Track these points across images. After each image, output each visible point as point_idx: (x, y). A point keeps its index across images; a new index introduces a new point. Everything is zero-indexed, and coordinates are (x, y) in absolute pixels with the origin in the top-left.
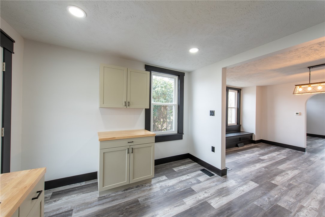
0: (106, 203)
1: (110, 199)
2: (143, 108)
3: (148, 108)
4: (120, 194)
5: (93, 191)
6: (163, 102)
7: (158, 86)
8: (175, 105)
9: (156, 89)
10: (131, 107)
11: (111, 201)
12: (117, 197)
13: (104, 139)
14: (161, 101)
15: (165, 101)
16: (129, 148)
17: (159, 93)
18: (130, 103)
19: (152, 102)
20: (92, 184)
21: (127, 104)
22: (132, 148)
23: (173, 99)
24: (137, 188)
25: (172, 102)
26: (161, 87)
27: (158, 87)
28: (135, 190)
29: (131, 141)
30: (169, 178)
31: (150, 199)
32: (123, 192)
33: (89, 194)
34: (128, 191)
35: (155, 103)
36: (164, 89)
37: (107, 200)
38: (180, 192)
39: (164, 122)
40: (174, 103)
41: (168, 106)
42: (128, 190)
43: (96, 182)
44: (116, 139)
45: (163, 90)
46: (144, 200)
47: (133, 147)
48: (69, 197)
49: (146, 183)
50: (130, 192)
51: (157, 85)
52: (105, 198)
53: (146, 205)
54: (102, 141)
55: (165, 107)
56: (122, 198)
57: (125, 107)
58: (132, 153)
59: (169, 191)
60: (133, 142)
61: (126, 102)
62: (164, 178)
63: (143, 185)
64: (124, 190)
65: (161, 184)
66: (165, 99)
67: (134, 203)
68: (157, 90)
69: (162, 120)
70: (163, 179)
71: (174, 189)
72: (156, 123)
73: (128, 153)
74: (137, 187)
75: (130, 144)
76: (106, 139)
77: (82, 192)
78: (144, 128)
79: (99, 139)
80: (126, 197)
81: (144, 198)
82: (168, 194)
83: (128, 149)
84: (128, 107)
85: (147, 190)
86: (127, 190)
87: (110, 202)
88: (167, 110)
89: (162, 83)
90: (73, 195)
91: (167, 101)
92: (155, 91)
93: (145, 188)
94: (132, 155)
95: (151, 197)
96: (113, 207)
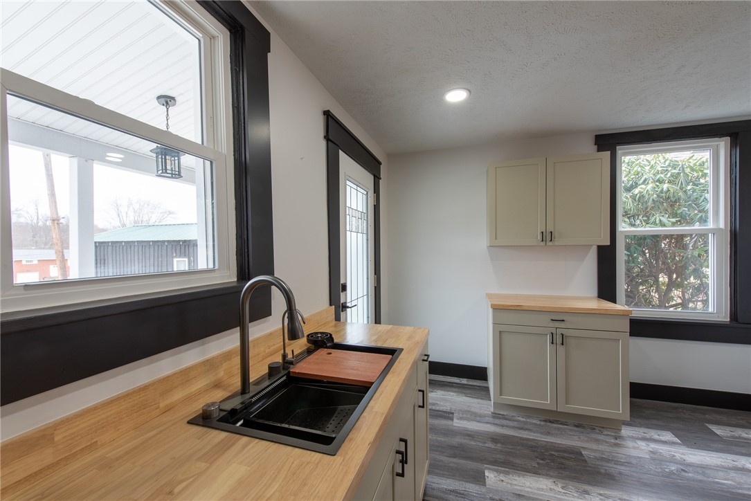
0: (507, 427)
1: (515, 424)
2: (592, 245)
3: (608, 243)
4: (536, 424)
5: (482, 399)
6: (664, 225)
7: (645, 180)
8: (715, 232)
9: (636, 191)
10: (556, 243)
11: (516, 428)
12: (528, 427)
13: (499, 305)
14: (658, 222)
15: (674, 220)
16: (554, 332)
17: (649, 199)
18: (556, 234)
19: (623, 227)
20: (479, 386)
21: (547, 237)
22: (563, 335)
23: (706, 212)
24: (576, 429)
25: (703, 220)
26: (654, 181)
27: (643, 183)
28: (571, 430)
29: (558, 317)
30: (688, 442)
31: (616, 464)
32: (542, 423)
33: (476, 400)
34: (555, 425)
35: (633, 229)
36: (665, 186)
37: (511, 423)
38: (732, 493)
39: (671, 285)
40: (711, 225)
41: (691, 235)
42: (553, 423)
43: (485, 385)
44: (525, 309)
45: (665, 189)
46: (598, 460)
47: (565, 332)
48: (446, 393)
49: (603, 428)
50: (559, 429)
51: (639, 178)
52: (504, 417)
53: (602, 471)
54: (497, 309)
55: (679, 239)
56: (541, 433)
57: (543, 244)
58: (562, 344)
59: (683, 474)
60: (563, 321)
61: (544, 233)
62: (668, 436)
63: (595, 429)
64: (545, 421)
65: (653, 446)
66: (674, 215)
67: (570, 453)
68: (640, 192)
69: (663, 278)
70: (663, 438)
71: (704, 474)
72: (641, 288)
73: (553, 343)
74: (576, 426)
75: (557, 324)
76: (503, 306)
77: (464, 393)
78: (595, 294)
79: (492, 305)
80: (548, 434)
81: (597, 455)
82: (680, 480)
83: (552, 334)
84: (549, 244)
85: (607, 442)
86: (550, 422)
87: (514, 427)
88: (685, 247)
89: (660, 169)
90: (452, 394)
91: (683, 220)
92: (633, 197)
93: (601, 437)
94: (561, 349)
95: (617, 461)
96: (521, 438)
